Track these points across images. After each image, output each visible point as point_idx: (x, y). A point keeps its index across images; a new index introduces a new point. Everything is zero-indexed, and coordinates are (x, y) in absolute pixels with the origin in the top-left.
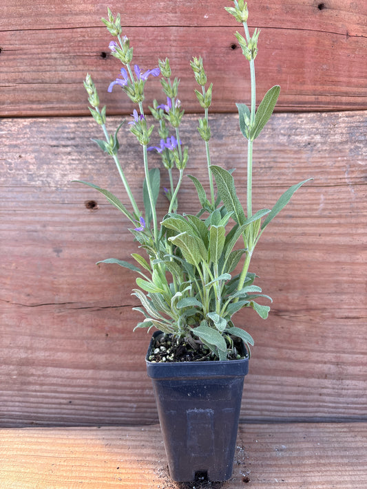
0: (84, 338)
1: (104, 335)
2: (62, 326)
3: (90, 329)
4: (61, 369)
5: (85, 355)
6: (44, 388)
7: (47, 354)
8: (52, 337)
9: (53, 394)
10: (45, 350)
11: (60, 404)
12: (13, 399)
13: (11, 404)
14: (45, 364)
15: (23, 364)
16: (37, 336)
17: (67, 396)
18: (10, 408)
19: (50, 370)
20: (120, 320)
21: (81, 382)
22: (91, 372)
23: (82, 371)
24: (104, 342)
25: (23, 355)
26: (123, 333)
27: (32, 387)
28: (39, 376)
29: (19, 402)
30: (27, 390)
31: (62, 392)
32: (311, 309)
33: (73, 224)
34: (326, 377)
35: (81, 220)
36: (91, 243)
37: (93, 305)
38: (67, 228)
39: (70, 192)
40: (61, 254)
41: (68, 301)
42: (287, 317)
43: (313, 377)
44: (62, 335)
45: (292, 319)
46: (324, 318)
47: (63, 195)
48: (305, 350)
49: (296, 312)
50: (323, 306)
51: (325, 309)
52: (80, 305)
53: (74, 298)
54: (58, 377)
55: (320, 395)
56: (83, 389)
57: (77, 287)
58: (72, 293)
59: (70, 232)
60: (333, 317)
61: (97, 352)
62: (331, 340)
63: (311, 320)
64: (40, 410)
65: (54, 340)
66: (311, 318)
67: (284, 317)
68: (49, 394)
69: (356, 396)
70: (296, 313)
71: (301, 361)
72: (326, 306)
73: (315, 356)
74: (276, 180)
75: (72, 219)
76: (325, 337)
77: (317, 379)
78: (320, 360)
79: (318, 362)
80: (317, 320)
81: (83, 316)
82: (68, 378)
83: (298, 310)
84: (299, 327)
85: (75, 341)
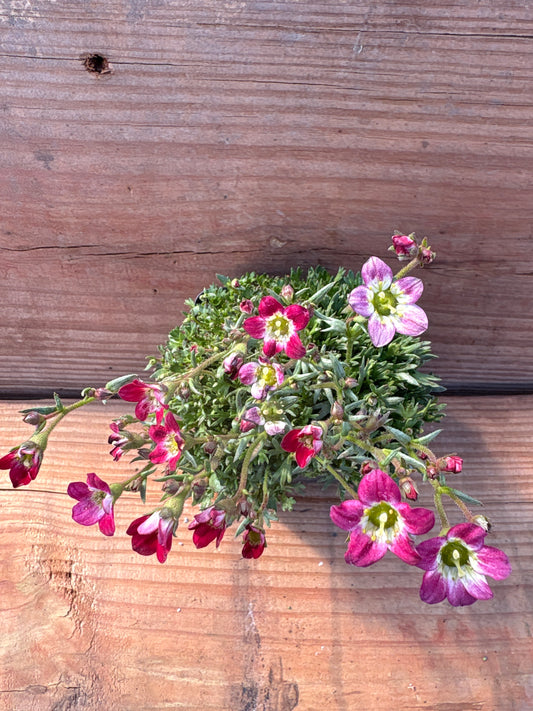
0: (117, 295)
1: (151, 292)
2: (78, 278)
3: (126, 283)
4: (88, 332)
5: (123, 316)
6: (68, 353)
7: (62, 314)
8: (66, 293)
9: (83, 360)
10: (59, 309)
11: (96, 370)
12: (26, 364)
13: (24, 370)
14: (63, 326)
15: (27, 326)
16: (39, 291)
17: (104, 361)
18: (24, 375)
19: (71, 333)
20: (174, 271)
21: (123, 347)
22: (135, 335)
23: (122, 334)
24: (150, 300)
25: (26, 316)
26: (180, 289)
27: (49, 352)
28: (57, 340)
29: (36, 368)
30: (43, 356)
31: (96, 358)
32: (481, 261)
33: (64, 105)
34: (473, 343)
35: (79, 97)
36: (107, 144)
37: (126, 250)
38: (53, 113)
39: (44, 31)
40: (51, 164)
41: (81, 243)
42: (441, 271)
43: (456, 343)
44: (82, 290)
45: (447, 274)
46: (498, 274)
47: (30, 37)
48: (454, 312)
49: (456, 264)
50: (502, 258)
51: (504, 261)
52: (104, 250)
53: (93, 239)
54: (86, 341)
55: (458, 361)
56: (127, 355)
57: (94, 221)
58: (85, 230)
59: (63, 120)
60: (513, 272)
61: (141, 312)
62: (497, 301)
63: (477, 275)
64: (70, 376)
65: (69, 297)
66: (478, 273)
67: (435, 271)
68: (78, 360)
69: (504, 363)
70: (456, 267)
71: (443, 325)
72: (506, 258)
73: (467, 320)
74: (493, 20)
75: (61, 95)
76: (489, 297)
77: (460, 346)
78: (471, 324)
79: (468, 327)
80: (486, 276)
81: (111, 265)
82: (101, 342)
83: (461, 262)
84: (454, 284)
85: (104, 298)
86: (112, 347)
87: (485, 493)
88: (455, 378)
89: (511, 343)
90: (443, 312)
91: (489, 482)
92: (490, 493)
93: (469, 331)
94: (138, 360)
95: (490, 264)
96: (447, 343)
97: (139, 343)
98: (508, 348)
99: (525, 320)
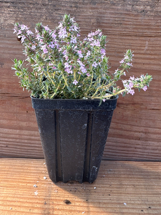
0: (15, 113)
1: (26, 112)
2: (3, 106)
3: (18, 108)
4: (2, 129)
5: (15, 122)
11: (2, 147)
17: (5, 143)
21: (13, 136)
22: (18, 131)
23: (14, 130)
24: (25, 115)
31: (3, 141)
32: (135, 104)
33: (10, 49)
34: (139, 140)
35: (15, 47)
37: (20, 95)
38: (6, 51)
39: (8, 31)
40: (3, 66)
41: (6, 92)
42: (122, 107)
43: (133, 139)
44: (3, 110)
45: (125, 108)
46: (141, 109)
47: (5, 32)
48: (130, 125)
49: (127, 105)
50: (142, 103)
51: (142, 104)
52: (13, 95)
53: (10, 91)
55: (136, 148)
56: (14, 140)
57: (12, 85)
58: (9, 87)
59: (9, 53)
60: (146, 109)
61: (22, 121)
62: (144, 120)
63: (134, 109)
66: (135, 108)
67: (120, 107)
69: (153, 150)
70: (127, 106)
71: (127, 131)
72: (143, 103)
73: (135, 128)
74: (123, 31)
75: (10, 46)
76: (141, 119)
77: (135, 140)
78: (137, 130)
79: (136, 132)
80: (138, 110)
81: (14, 101)
82: (6, 134)
83: (128, 104)
84: (128, 113)
85: (10, 114)
86: (9, 136)
87: (155, 191)
88: (136, 157)
89: (154, 140)
90: (126, 124)
91: (155, 187)
92: (157, 191)
93: (137, 133)
94: (18, 142)
95: (138, 105)
96: (130, 139)
97: (19, 134)
98: (153, 142)
99: (156, 129)
